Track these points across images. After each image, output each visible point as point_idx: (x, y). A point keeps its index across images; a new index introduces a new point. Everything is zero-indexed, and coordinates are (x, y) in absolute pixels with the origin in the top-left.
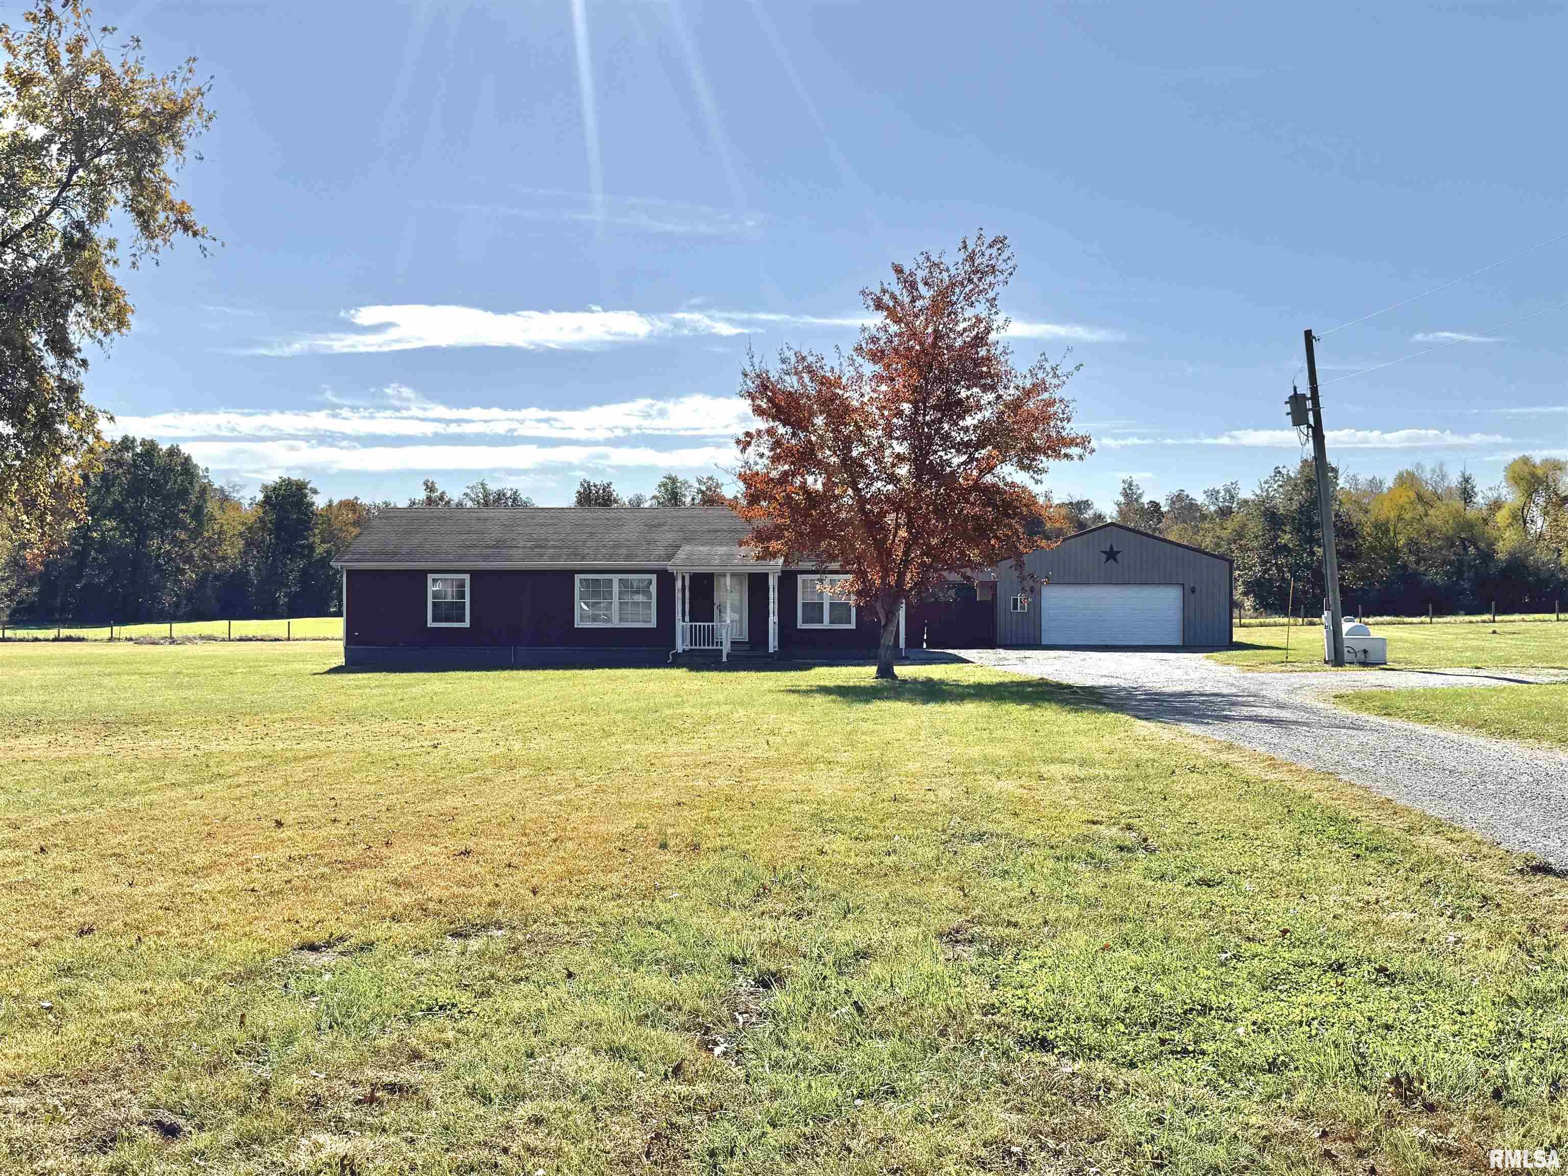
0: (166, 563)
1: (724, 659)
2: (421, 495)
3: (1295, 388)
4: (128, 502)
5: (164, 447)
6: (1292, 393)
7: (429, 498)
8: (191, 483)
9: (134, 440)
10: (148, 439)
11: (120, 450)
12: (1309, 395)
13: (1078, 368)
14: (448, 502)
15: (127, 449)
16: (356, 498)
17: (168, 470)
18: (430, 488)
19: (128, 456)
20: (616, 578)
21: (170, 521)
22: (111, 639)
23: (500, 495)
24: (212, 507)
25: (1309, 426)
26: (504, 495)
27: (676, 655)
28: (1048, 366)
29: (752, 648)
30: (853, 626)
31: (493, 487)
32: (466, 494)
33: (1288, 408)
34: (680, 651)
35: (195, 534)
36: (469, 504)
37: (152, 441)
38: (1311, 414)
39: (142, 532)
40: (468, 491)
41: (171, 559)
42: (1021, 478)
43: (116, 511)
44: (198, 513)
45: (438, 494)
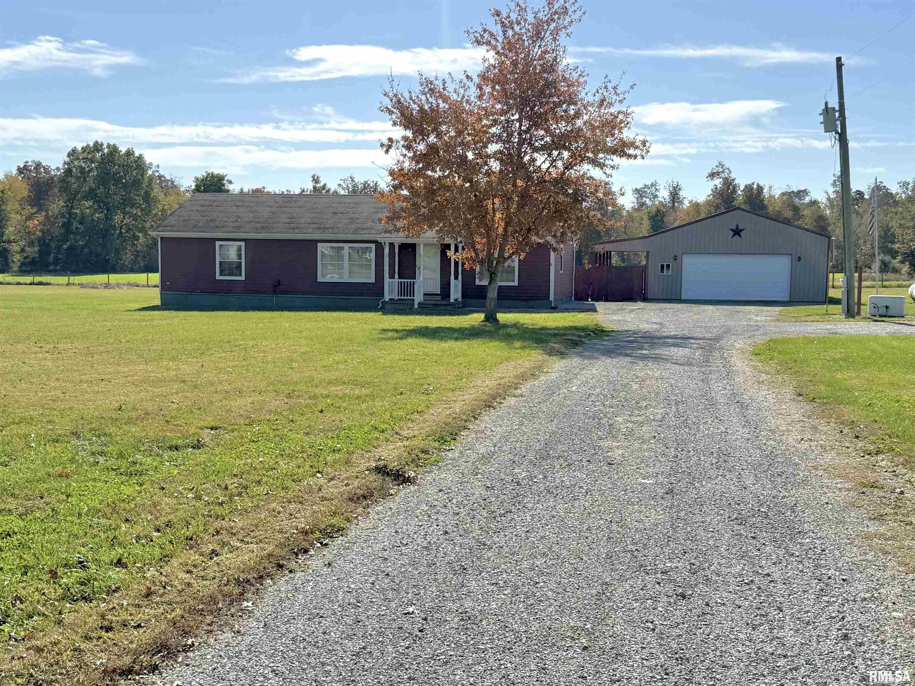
0: (127, 232)
1: (416, 306)
2: (309, 186)
3: (826, 103)
4: (99, 188)
5: (123, 149)
6: (823, 107)
7: (315, 188)
8: (142, 175)
9: (102, 144)
10: (112, 143)
11: (93, 152)
12: (837, 108)
13: (632, 87)
14: (328, 191)
15: (98, 151)
16: (264, 187)
17: (126, 167)
18: (316, 180)
19: (98, 155)
20: (346, 246)
21: (128, 202)
22: (68, 284)
23: (366, 185)
24: (156, 192)
25: (837, 132)
26: (369, 185)
27: (384, 303)
28: (610, 86)
29: (443, 299)
30: (516, 283)
31: (360, 179)
32: (339, 185)
33: (821, 119)
34: (387, 300)
35: (147, 212)
36: (342, 192)
37: (114, 145)
38: (838, 123)
39: (109, 211)
40: (341, 182)
41: (130, 229)
42: (596, 173)
43: (91, 194)
44: (147, 198)
45: (322, 184)
